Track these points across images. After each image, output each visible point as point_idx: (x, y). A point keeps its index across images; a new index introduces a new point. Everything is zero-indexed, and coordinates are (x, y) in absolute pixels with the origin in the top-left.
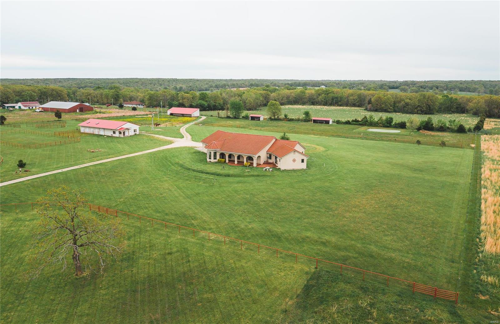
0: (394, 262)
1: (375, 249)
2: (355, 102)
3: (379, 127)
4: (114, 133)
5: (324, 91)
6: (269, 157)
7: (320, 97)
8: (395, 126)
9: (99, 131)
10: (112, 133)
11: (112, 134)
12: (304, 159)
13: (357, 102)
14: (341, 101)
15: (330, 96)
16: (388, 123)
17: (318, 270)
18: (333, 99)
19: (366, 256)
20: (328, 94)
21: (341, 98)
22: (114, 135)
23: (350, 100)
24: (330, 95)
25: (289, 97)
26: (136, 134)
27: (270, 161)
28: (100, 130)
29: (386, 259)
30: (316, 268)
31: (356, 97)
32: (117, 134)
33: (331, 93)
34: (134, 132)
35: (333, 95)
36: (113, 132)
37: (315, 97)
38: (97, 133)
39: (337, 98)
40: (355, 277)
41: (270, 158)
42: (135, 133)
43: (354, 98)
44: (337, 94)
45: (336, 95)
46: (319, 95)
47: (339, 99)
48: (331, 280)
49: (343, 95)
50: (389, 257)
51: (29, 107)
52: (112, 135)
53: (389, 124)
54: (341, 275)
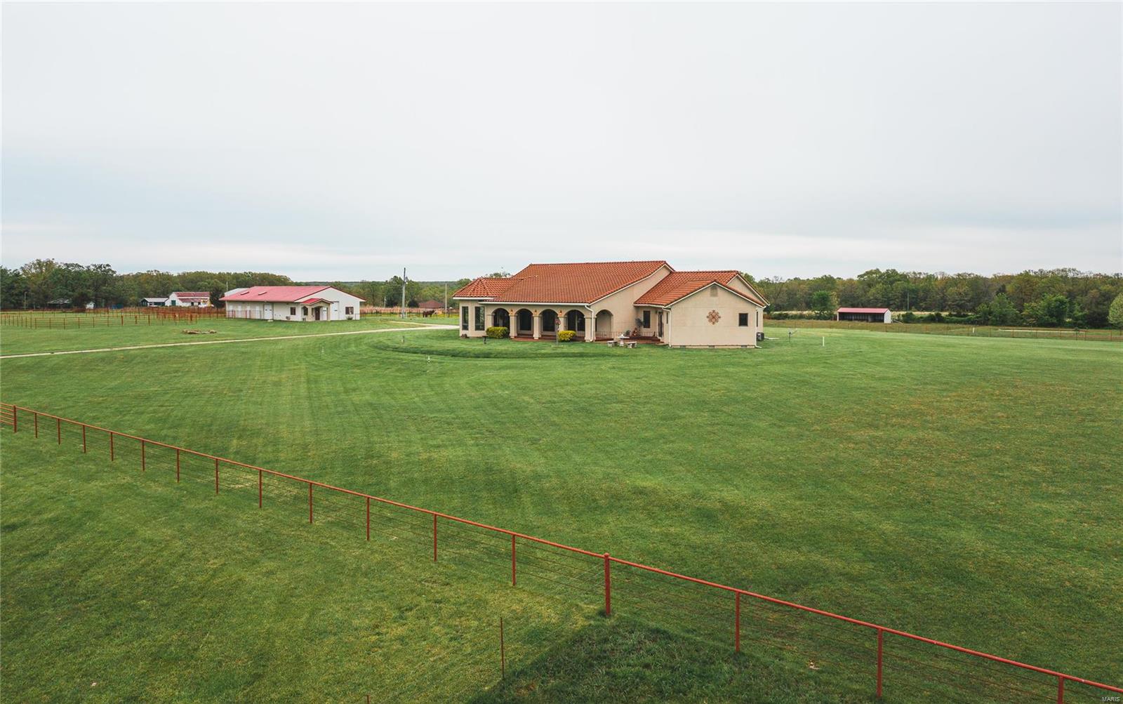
0: (1103, 608)
1: (980, 544)
2: (961, 300)
3: (1025, 326)
4: (293, 312)
5: (881, 275)
6: (642, 320)
7: (873, 290)
8: (1075, 324)
9: (262, 310)
10: (288, 313)
11: (289, 315)
12: (746, 315)
13: (969, 301)
14: (925, 300)
15: (897, 288)
16: (1051, 316)
17: (609, 622)
18: (904, 296)
19: (916, 574)
20: (892, 283)
21: (927, 291)
22: (293, 318)
23: (951, 296)
24: (898, 284)
25: (796, 294)
26: (350, 319)
27: (645, 332)
28: (266, 308)
29: (1049, 590)
30: (605, 613)
31: (966, 288)
32: (299, 316)
33: (899, 280)
34: (347, 312)
35: (905, 285)
36: (292, 309)
37: (859, 292)
38: (258, 317)
39: (913, 291)
40: (824, 677)
41: (646, 323)
42: (351, 316)
43: (961, 291)
44: (915, 283)
45: (912, 286)
46: (870, 286)
47: (921, 294)
48: (658, 684)
49: (930, 284)
50: (1067, 584)
51: (192, 303)
52: (287, 318)
53: (1057, 317)
54: (737, 656)
